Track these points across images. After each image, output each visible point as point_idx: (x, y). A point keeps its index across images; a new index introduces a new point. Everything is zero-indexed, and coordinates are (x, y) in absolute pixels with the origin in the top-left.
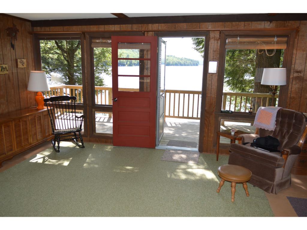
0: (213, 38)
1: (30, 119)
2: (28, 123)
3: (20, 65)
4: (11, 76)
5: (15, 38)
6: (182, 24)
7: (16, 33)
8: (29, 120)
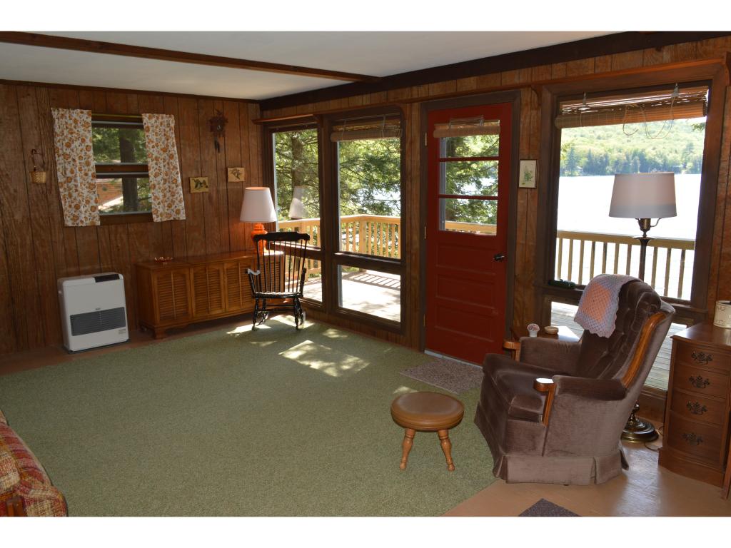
0: (527, 105)
1: (225, 268)
2: (222, 274)
3: (232, 178)
4: (214, 196)
5: (221, 133)
6: (467, 80)
7: (223, 125)
8: (223, 269)
